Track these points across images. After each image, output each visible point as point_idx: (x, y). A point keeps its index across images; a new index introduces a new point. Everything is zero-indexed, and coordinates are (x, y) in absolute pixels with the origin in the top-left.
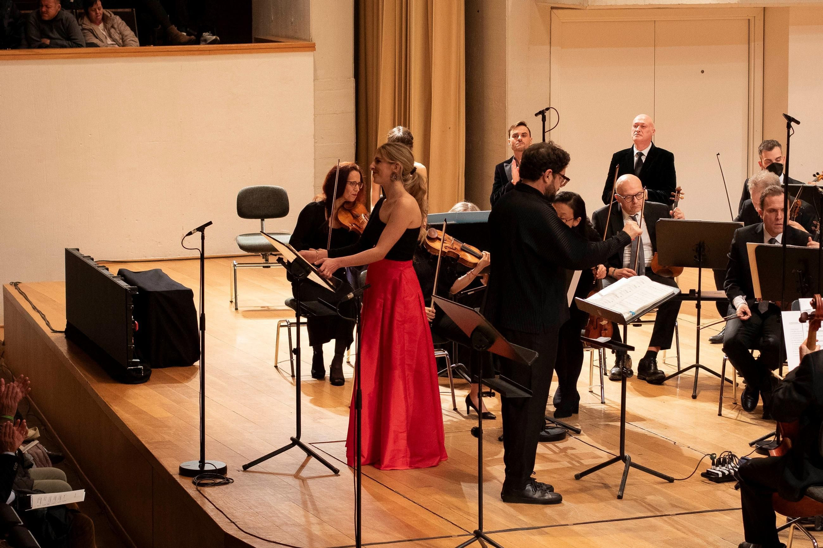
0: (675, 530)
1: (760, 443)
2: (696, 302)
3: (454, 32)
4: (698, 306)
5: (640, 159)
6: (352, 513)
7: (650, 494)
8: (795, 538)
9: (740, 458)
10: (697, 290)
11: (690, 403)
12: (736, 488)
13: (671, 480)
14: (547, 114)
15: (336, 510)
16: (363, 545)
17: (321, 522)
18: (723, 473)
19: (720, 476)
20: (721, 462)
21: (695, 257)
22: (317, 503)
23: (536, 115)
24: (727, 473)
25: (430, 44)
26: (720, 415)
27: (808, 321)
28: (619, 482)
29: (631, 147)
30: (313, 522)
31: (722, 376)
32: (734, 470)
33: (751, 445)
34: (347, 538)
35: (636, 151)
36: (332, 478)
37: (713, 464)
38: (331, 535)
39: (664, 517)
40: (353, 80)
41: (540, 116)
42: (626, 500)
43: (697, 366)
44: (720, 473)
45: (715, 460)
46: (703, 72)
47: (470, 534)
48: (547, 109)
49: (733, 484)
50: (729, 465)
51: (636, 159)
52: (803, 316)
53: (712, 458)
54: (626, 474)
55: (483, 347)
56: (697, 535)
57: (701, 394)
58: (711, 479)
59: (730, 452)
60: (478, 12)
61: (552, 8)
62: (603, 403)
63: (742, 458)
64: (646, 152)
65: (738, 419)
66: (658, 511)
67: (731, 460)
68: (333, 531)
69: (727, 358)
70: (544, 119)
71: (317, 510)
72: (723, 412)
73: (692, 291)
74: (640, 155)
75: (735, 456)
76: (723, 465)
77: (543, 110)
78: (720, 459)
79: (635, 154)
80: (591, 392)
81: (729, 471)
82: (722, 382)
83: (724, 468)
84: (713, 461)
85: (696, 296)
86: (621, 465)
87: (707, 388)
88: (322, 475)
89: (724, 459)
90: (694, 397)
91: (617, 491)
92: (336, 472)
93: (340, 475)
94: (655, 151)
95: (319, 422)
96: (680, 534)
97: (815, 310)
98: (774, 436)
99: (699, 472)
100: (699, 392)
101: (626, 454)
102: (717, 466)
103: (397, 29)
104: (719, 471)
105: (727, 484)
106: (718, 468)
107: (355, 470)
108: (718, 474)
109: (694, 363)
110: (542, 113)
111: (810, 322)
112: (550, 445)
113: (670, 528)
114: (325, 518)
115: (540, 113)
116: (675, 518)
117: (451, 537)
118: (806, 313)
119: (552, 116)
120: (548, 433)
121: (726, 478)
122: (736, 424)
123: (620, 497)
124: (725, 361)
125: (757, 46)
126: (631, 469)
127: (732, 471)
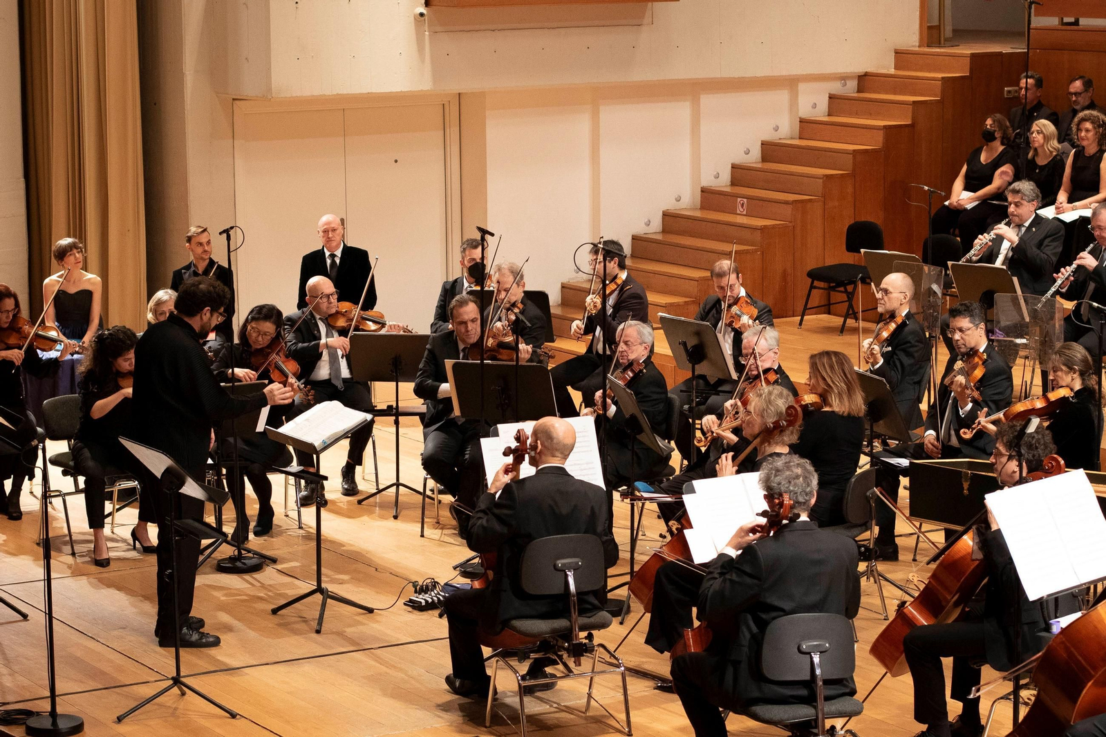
0: (378, 665)
1: (464, 566)
2: (394, 418)
3: (130, 127)
4: (397, 423)
5: (333, 262)
6: (45, 661)
7: (350, 626)
8: (499, 668)
9: (442, 585)
10: (394, 406)
11: (392, 523)
12: (441, 616)
13: (370, 611)
14: (231, 233)
15: (28, 659)
16: (58, 696)
17: (12, 673)
18: (426, 601)
19: (424, 604)
20: (424, 590)
21: (391, 371)
22: (7, 652)
23: (220, 233)
24: (430, 600)
25: (105, 140)
26: (422, 536)
27: (511, 455)
28: (317, 615)
29: (321, 248)
30: (5, 673)
31: (424, 494)
32: (437, 597)
33: (455, 568)
34: (41, 689)
35: (327, 254)
36: (20, 624)
37: (416, 592)
38: (24, 687)
39: (365, 651)
40: (23, 180)
41: (225, 235)
42: (324, 634)
43: (398, 484)
44: (423, 601)
45: (418, 588)
46: (396, 161)
47: (168, 679)
48: (232, 228)
49: (436, 612)
50: (432, 593)
51: (329, 262)
52: (507, 450)
53: (415, 586)
54: (324, 605)
55: (173, 490)
56: (401, 670)
57: (403, 513)
58: (414, 608)
59: (433, 579)
60: (155, 104)
61: (234, 99)
62: (300, 528)
63: (446, 584)
64: (338, 253)
65: (441, 539)
66: (358, 644)
67: (434, 587)
68: (26, 682)
69: (429, 476)
70: (229, 238)
71: (7, 660)
72: (426, 533)
73: (390, 407)
74: (333, 256)
75: (438, 583)
76: (426, 593)
77: (227, 229)
78: (422, 586)
79: (327, 256)
80: (287, 516)
81: (432, 598)
82: (424, 500)
83: (427, 595)
84: (416, 589)
85: (394, 412)
86: (318, 597)
87: (409, 507)
88: (9, 620)
89: (427, 586)
90: (396, 517)
91: (315, 625)
92: (25, 616)
93: (28, 620)
94: (348, 251)
95: (4, 562)
96: (384, 669)
97: (518, 444)
98: (478, 558)
99: (402, 601)
100: (400, 512)
101: (323, 585)
102: (420, 594)
103: (69, 126)
104: (422, 599)
105: (430, 612)
106: (421, 596)
107: (46, 614)
108: (421, 602)
109: (394, 481)
110: (227, 231)
111: (514, 455)
112: (247, 577)
113: (373, 663)
114: (16, 668)
115: (224, 231)
116: (379, 651)
117: (148, 682)
118: (510, 448)
119: (236, 236)
120: (244, 564)
121: (430, 606)
122: (440, 545)
123: (318, 632)
124: (425, 480)
125: (453, 132)
126: (329, 600)
127: (435, 598)
